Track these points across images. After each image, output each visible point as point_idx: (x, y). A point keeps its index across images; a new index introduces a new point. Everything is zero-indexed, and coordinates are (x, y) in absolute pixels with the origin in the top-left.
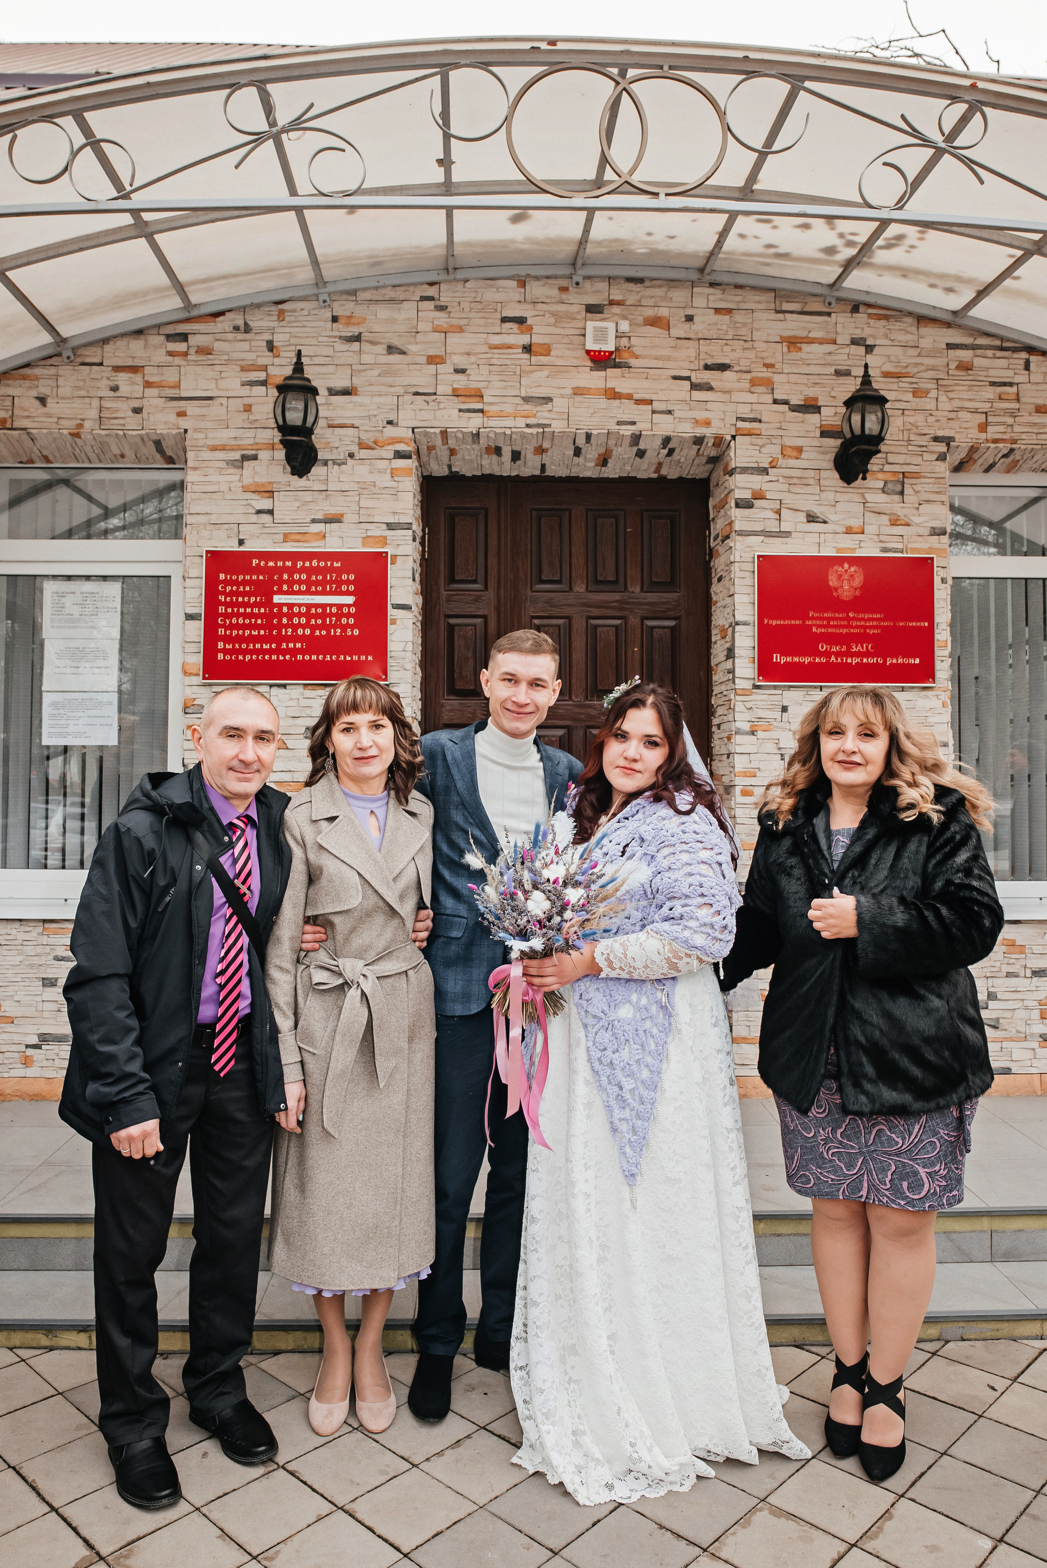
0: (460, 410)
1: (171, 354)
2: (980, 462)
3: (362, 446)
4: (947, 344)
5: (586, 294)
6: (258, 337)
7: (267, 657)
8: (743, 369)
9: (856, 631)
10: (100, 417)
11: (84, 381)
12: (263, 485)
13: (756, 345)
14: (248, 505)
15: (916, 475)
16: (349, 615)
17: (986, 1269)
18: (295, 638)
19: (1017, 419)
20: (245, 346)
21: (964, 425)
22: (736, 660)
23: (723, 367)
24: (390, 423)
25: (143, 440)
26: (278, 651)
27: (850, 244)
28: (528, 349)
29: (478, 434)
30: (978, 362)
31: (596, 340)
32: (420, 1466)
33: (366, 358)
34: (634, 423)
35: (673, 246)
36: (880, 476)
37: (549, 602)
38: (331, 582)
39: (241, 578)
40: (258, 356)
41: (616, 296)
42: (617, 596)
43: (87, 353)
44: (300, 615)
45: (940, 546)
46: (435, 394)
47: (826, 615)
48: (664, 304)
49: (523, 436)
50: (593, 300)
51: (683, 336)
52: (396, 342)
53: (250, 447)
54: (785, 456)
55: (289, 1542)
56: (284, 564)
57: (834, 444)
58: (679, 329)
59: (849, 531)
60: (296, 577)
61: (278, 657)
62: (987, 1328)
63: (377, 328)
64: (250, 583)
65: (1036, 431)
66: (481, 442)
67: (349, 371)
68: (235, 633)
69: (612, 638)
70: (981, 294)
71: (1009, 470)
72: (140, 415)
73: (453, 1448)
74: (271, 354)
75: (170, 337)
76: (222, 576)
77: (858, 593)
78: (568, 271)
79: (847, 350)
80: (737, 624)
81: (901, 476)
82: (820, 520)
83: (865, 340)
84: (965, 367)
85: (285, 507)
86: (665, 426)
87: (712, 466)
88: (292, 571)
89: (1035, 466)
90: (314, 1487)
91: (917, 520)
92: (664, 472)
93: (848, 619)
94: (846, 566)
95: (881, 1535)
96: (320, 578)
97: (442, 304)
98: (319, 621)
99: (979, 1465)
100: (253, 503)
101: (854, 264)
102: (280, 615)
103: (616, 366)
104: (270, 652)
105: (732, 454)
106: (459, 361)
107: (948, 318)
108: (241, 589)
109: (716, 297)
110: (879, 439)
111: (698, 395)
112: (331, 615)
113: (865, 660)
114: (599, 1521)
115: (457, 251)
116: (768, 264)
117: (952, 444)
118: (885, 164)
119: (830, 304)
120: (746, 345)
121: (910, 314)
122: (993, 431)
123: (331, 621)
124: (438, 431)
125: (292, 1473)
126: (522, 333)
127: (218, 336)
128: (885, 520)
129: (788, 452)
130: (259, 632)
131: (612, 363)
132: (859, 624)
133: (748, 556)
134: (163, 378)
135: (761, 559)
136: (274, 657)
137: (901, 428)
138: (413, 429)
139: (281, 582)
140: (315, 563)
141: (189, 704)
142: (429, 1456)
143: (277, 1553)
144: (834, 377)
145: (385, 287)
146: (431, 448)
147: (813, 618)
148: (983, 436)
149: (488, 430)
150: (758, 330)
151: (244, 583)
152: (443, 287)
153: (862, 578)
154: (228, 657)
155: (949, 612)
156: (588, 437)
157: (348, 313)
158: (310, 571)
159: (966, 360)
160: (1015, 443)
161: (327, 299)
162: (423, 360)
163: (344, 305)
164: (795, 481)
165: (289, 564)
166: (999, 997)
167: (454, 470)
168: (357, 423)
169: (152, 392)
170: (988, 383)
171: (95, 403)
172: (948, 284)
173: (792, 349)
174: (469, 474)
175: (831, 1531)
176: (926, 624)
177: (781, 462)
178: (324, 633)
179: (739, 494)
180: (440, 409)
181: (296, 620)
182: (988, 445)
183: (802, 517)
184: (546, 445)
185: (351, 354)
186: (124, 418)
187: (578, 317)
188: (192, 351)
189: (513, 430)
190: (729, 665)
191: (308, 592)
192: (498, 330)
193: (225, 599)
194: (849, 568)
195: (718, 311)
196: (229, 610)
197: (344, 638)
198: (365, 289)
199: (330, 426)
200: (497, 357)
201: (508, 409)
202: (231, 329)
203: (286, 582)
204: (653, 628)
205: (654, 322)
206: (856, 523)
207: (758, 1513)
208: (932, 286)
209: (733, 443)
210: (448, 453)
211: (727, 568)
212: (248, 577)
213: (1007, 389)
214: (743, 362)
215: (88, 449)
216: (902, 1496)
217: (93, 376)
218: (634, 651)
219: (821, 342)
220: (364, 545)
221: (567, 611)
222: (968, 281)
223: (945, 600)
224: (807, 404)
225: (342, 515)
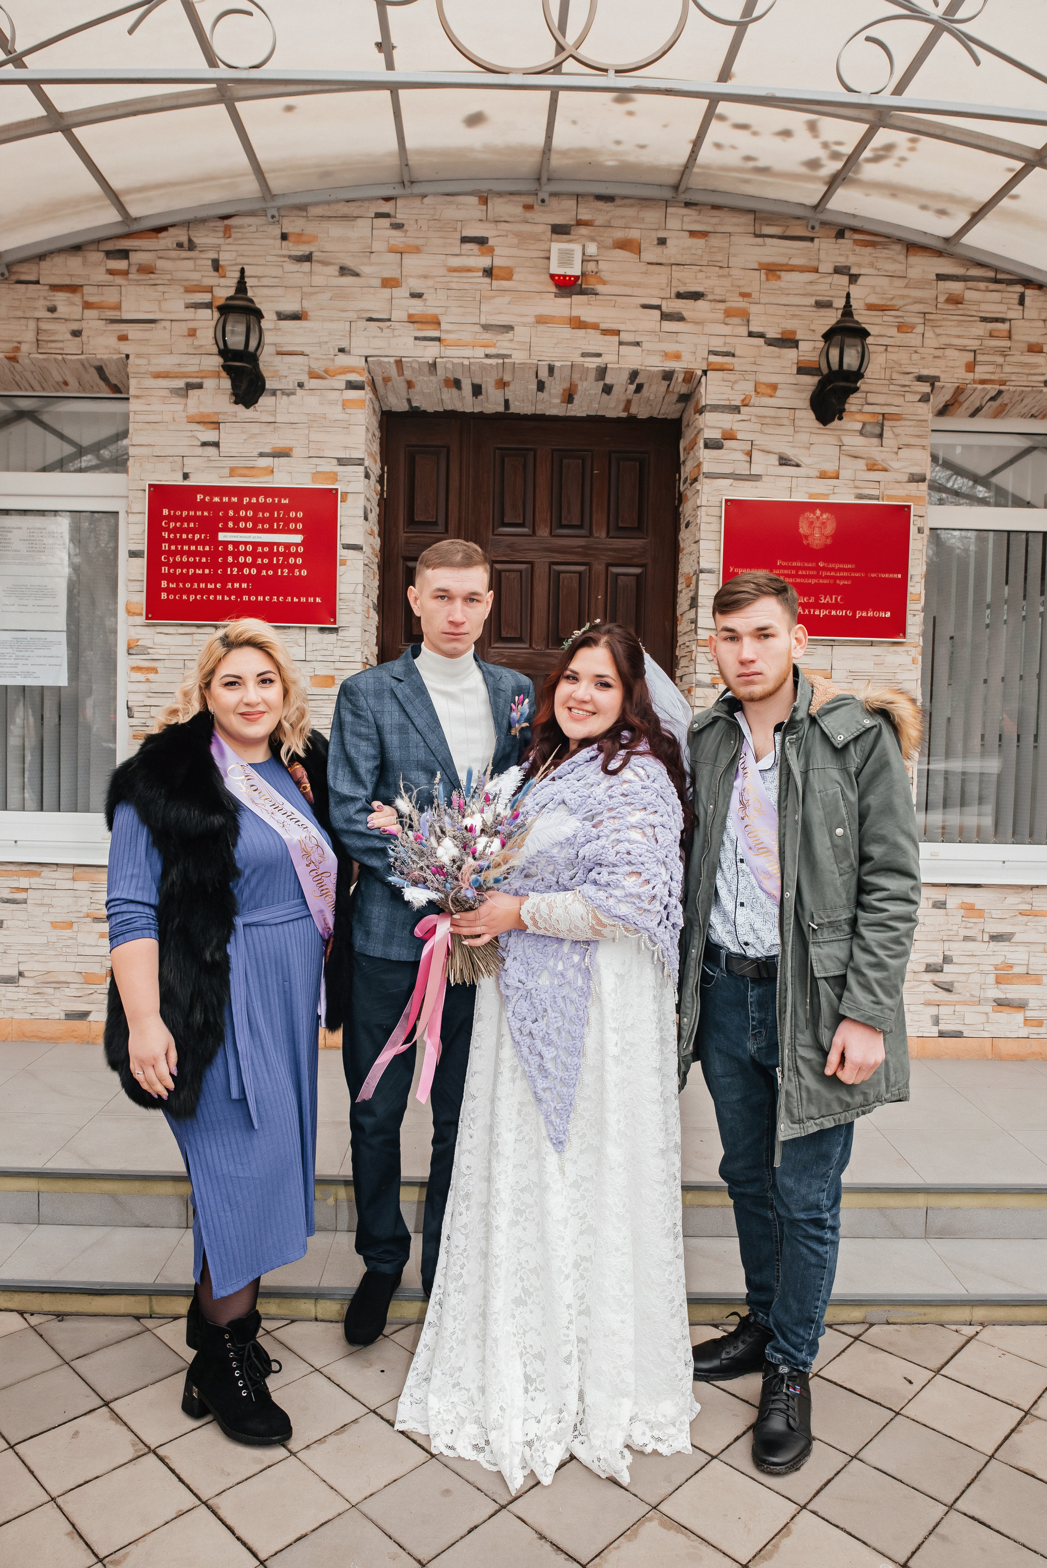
0: (416, 338)
1: (111, 272)
2: (966, 405)
3: (313, 375)
4: (937, 275)
5: (553, 212)
6: (203, 255)
7: (212, 597)
8: (717, 298)
9: (825, 581)
10: (38, 340)
11: (20, 300)
12: (208, 415)
13: (733, 272)
14: (193, 436)
15: (897, 417)
16: (296, 555)
17: (920, 1245)
18: (241, 578)
19: (1007, 358)
20: (189, 264)
21: (951, 364)
22: (699, 610)
23: (696, 296)
24: (342, 350)
25: (83, 365)
26: (224, 591)
27: (835, 156)
28: (488, 272)
29: (435, 364)
30: (970, 295)
31: (562, 264)
32: (298, 1455)
33: (318, 280)
34: (599, 355)
35: (645, 158)
36: (859, 417)
37: (510, 546)
38: (278, 520)
39: (185, 513)
40: (203, 276)
41: (584, 216)
42: (581, 542)
43: (23, 270)
44: (245, 554)
45: (918, 494)
46: (389, 320)
47: (794, 564)
48: (634, 225)
49: (483, 367)
50: (559, 220)
51: (654, 261)
52: (349, 263)
53: (194, 375)
54: (758, 393)
55: (141, 1543)
56: (230, 499)
57: (812, 381)
58: (651, 253)
59: (823, 476)
60: (242, 513)
61: (223, 598)
62: (915, 1313)
63: (329, 247)
64: (194, 519)
65: (1027, 371)
66: (438, 373)
67: (299, 295)
68: (178, 571)
69: (575, 585)
70: (976, 217)
71: (998, 414)
72: (79, 339)
73: (337, 1434)
74: (216, 274)
75: (110, 254)
76: (165, 512)
77: (829, 542)
78: (532, 186)
79: (829, 279)
80: (701, 571)
81: (881, 417)
82: (793, 463)
83: (849, 268)
84: (955, 300)
85: (231, 439)
86: (633, 359)
87: (683, 404)
88: (237, 507)
89: (1024, 411)
90: (182, 1476)
91: (895, 465)
92: (634, 410)
93: (818, 568)
94: (818, 512)
95: (776, 1555)
96: (267, 515)
97: (398, 221)
98: (266, 561)
99: (889, 1472)
100: (199, 435)
101: (839, 180)
102: (226, 553)
103: (583, 292)
104: (215, 592)
105: (702, 390)
106: (417, 285)
107: (939, 245)
108: (185, 525)
109: (692, 220)
110: (858, 375)
111: (668, 326)
112: (278, 554)
113: (833, 613)
114: (476, 1527)
115: (413, 160)
116: (747, 181)
117: (937, 384)
118: (868, 39)
119: (813, 228)
120: (724, 272)
121: (899, 240)
122: (981, 372)
123: (278, 560)
124: (392, 360)
125: (162, 1459)
126: (483, 254)
127: (160, 254)
128: (861, 464)
129: (762, 389)
130: (203, 571)
131: (578, 289)
132: (828, 574)
133: (715, 500)
134: (103, 298)
135: (729, 503)
136: (219, 598)
137: (883, 366)
138: (366, 357)
139: (226, 519)
140: (262, 499)
141: (132, 645)
142: (309, 1443)
143: (125, 1556)
144: (814, 309)
145: (337, 201)
146: (386, 380)
147: (781, 567)
148: (970, 376)
149: (445, 360)
150: (734, 255)
151: (188, 519)
152: (400, 202)
153: (834, 525)
154: (171, 597)
155: (924, 564)
156: (551, 369)
157: (297, 230)
158: (256, 507)
159: (956, 292)
160: (1004, 385)
161: (276, 214)
162: (378, 282)
163: (293, 221)
164: (768, 421)
165: (234, 500)
166: (954, 961)
167: (414, 404)
168: (306, 350)
169: (90, 313)
170: (978, 319)
171: (32, 325)
172: (941, 205)
173: (770, 277)
174: (430, 410)
175: (723, 1549)
176: (900, 576)
177: (755, 400)
178: (271, 573)
179: (710, 434)
180: (394, 336)
181: (241, 559)
182: (975, 386)
183: (774, 460)
184: (507, 378)
185: (301, 275)
186: (62, 341)
187: (544, 238)
188: (133, 269)
189: (472, 360)
190: (691, 615)
191: (254, 530)
192: (457, 251)
193: (169, 536)
194: (821, 515)
195: (693, 234)
196: (173, 548)
197: (291, 579)
198: (316, 204)
199: (279, 353)
200: (456, 281)
201: (466, 337)
202: (175, 245)
203: (231, 519)
204: (618, 575)
205: (623, 245)
206: (830, 467)
207: (647, 1524)
208: (924, 207)
209: (704, 378)
210: (405, 385)
211: (694, 513)
212: (192, 513)
213: (999, 326)
214: (718, 291)
215: (28, 375)
216: (804, 1507)
217: (29, 295)
218: (597, 599)
219: (802, 269)
220: (314, 482)
221: (530, 556)
222: (962, 202)
223: (921, 551)
224: (785, 337)
225: (291, 449)
